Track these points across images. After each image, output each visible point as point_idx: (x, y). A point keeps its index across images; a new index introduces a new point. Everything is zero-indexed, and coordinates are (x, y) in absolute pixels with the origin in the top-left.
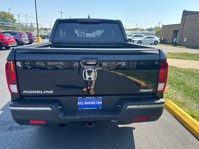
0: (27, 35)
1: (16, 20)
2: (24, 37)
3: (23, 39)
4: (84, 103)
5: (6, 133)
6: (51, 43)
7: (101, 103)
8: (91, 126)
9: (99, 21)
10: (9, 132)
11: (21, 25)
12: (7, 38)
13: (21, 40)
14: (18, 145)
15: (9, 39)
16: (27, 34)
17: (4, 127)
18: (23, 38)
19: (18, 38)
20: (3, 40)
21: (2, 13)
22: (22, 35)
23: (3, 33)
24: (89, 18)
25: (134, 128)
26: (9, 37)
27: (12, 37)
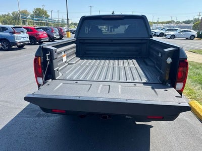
0: (58, 31)
1: (49, 16)
2: (55, 33)
6: (76, 40)
8: (106, 120)
9: (123, 17)
10: (37, 118)
11: (53, 21)
12: (40, 33)
13: (53, 35)
15: (42, 35)
16: (58, 29)
17: (34, 113)
19: (50, 34)
20: (37, 35)
21: (37, 9)
22: (53, 30)
23: (37, 29)
24: (113, 14)
25: (152, 127)
26: (42, 33)
27: (45, 32)
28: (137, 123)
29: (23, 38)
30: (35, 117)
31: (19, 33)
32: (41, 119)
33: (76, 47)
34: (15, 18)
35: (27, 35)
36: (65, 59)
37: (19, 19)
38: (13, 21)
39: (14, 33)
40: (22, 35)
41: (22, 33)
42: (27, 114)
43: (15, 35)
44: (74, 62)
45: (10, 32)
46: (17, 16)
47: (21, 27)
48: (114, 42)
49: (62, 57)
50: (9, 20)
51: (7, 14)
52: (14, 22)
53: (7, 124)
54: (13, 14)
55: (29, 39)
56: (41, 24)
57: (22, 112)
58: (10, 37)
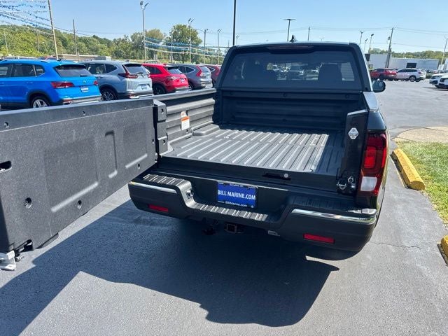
0: (210, 73)
1: (200, 41)
2: (204, 77)
3: (202, 80)
4: (227, 193)
5: (130, 225)
6: (215, 91)
7: (254, 198)
8: (232, 232)
9: (310, 47)
10: (133, 225)
11: (207, 51)
12: (174, 78)
13: (199, 83)
14: (139, 243)
15: (178, 81)
16: (211, 70)
17: (131, 217)
18: (201, 77)
19: (194, 79)
20: (167, 81)
21: (179, 28)
22: (200, 72)
23: (170, 68)
24: (292, 41)
25: (337, 269)
26: (177, 77)
27: (184, 76)
28: (308, 258)
29: (142, 85)
30: (132, 223)
31: (135, 77)
32: (138, 226)
33: (216, 105)
34: (137, 46)
35: (150, 81)
36: (186, 125)
37: (143, 48)
38: (132, 52)
39: (125, 75)
40: (140, 80)
41: (140, 76)
42: (120, 217)
43: (128, 80)
44: (204, 132)
45: (119, 75)
46: (140, 42)
47: (139, 65)
48: (289, 96)
49: (180, 121)
50: (125, 50)
51: (122, 37)
52: (133, 54)
53: (86, 228)
54: (133, 37)
55: (151, 89)
56: (185, 58)
57: (112, 212)
58: (118, 83)
